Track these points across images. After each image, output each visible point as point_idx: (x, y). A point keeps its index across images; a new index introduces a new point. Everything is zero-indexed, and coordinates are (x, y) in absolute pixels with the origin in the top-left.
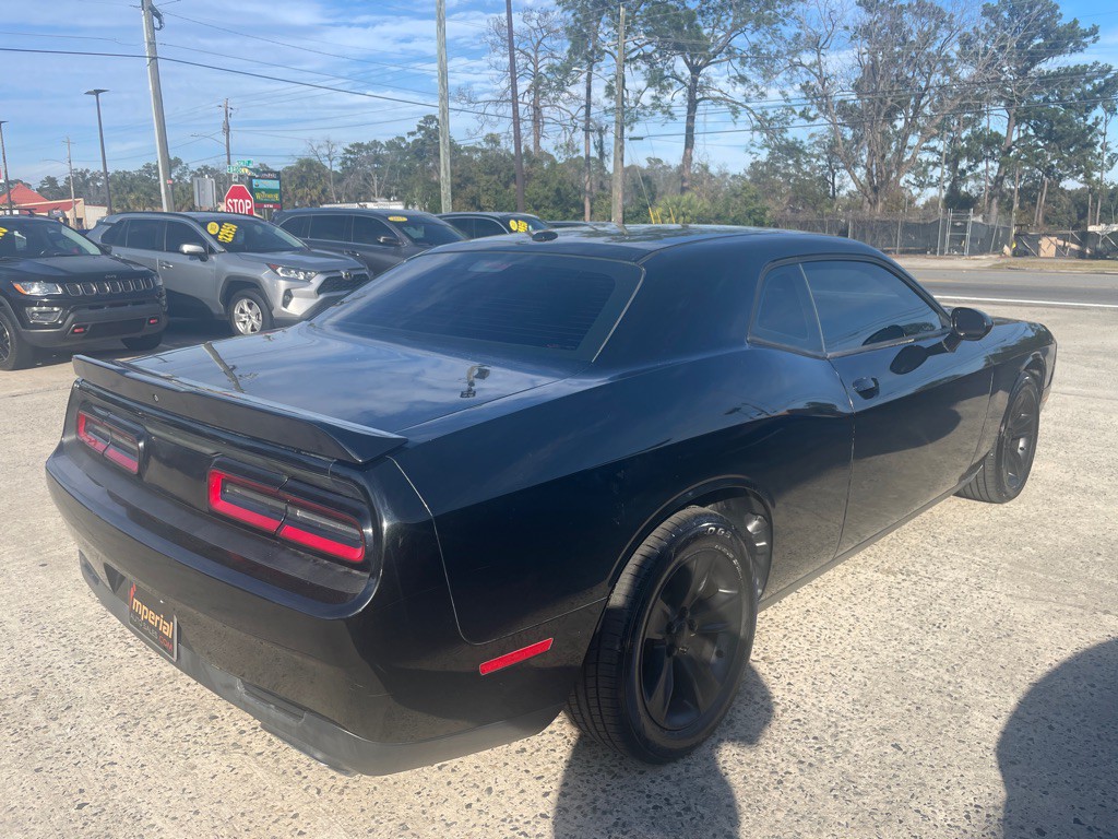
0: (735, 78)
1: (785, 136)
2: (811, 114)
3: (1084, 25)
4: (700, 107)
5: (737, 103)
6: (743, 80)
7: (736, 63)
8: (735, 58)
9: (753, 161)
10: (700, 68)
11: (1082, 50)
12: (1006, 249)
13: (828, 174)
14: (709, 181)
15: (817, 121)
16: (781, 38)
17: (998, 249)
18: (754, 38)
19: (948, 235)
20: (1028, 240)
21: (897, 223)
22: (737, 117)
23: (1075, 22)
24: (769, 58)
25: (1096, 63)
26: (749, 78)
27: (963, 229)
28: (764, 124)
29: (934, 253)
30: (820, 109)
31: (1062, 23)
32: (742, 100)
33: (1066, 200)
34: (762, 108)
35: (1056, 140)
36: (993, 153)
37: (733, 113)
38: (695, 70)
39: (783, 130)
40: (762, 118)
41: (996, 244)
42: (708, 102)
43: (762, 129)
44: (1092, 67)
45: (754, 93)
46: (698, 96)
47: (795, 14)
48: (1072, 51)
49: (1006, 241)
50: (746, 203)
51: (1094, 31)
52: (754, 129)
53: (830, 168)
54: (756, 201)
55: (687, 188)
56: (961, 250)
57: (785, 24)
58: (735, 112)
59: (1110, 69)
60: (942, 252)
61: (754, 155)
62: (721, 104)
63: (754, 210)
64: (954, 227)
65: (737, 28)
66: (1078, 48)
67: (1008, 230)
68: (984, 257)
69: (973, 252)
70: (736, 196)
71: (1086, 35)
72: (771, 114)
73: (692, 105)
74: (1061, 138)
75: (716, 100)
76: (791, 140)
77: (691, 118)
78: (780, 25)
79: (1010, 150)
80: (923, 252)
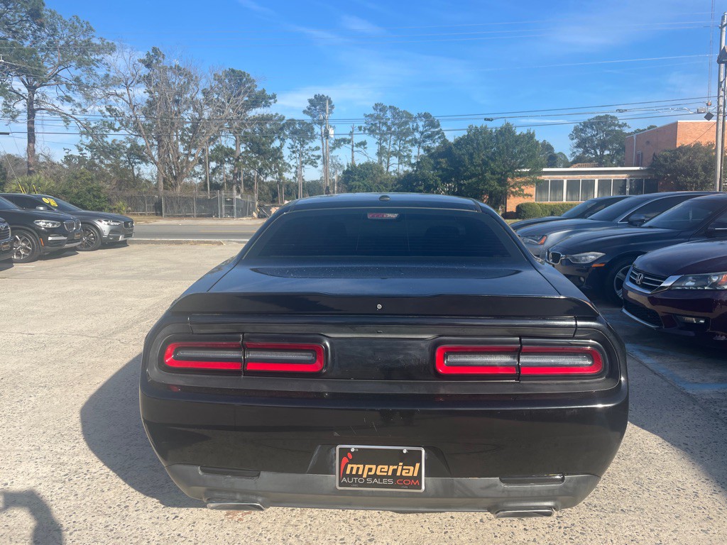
0: (62, 97)
1: (105, 139)
2: (116, 127)
3: (269, 93)
4: (38, 114)
5: (67, 115)
6: (69, 99)
7: (64, 87)
8: (62, 83)
9: (67, 154)
10: (35, 88)
11: (269, 106)
12: (254, 214)
13: (128, 166)
14: (51, 167)
15: (120, 132)
16: (96, 75)
17: (250, 214)
18: (77, 73)
19: (223, 206)
20: (265, 209)
21: (192, 199)
22: (68, 124)
23: (264, 91)
24: (88, 87)
25: (277, 114)
26: (73, 98)
27: (231, 202)
28: (87, 130)
29: (217, 216)
30: (121, 123)
31: (258, 90)
32: (70, 113)
33: (266, 188)
34: (86, 120)
35: (262, 154)
36: (229, 159)
37: (65, 121)
38: (32, 89)
39: (103, 136)
40: (87, 126)
41: (249, 211)
42: (44, 111)
43: (87, 134)
44: (275, 116)
45: (78, 110)
46: (35, 106)
47: (104, 61)
48: (264, 106)
49: (254, 210)
50: (84, 183)
51: (274, 97)
52: (82, 133)
53: (130, 163)
54: (92, 182)
55: (33, 171)
56: (232, 214)
57: (98, 67)
58: (66, 121)
59: (284, 117)
60: (221, 216)
61: (67, 151)
62: (54, 114)
63: (92, 188)
64: (226, 201)
65: (63, 64)
66: (267, 105)
67: (254, 203)
68: (244, 219)
69: (238, 216)
70: (76, 178)
71: (271, 98)
72: (93, 125)
73: (31, 113)
74: (265, 153)
75: (50, 111)
76: (110, 142)
77: (31, 122)
78: (94, 67)
79: (239, 158)
80: (210, 216)
